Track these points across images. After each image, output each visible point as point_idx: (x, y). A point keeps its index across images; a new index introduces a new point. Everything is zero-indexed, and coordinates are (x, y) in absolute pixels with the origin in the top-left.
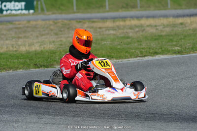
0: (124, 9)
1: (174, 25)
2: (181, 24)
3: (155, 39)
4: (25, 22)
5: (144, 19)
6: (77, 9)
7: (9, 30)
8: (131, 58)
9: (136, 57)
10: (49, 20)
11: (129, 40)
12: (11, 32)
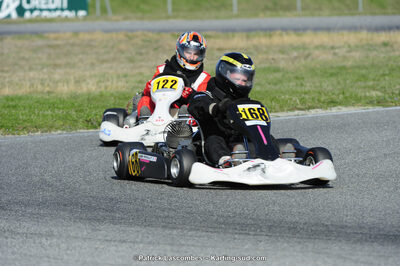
0: (268, 13)
1: (371, 47)
2: (385, 44)
3: (332, 75)
4: (68, 35)
5: (309, 33)
6: (174, 10)
7: (35, 50)
8: (283, 111)
9: (292, 110)
10: (117, 31)
11: (278, 75)
12: (40, 55)
